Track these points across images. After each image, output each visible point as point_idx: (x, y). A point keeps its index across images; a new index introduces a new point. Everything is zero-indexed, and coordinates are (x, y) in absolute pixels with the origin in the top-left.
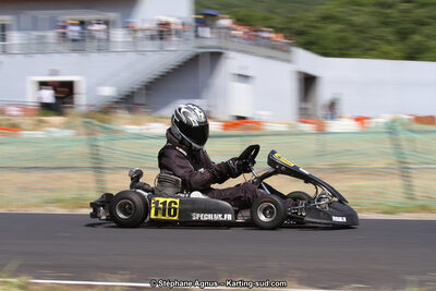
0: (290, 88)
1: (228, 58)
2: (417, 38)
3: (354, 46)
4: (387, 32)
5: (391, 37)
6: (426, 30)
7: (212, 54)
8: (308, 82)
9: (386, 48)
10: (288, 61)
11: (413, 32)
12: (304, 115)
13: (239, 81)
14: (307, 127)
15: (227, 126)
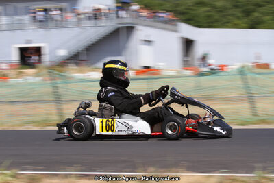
0: (177, 48)
1: (138, 30)
2: (256, 14)
3: (217, 21)
4: (237, 12)
5: (240, 15)
6: (262, 10)
7: (128, 27)
8: (188, 44)
9: (237, 21)
10: (176, 31)
11: (254, 11)
12: (186, 64)
13: (145, 44)
14: (188, 72)
15: (138, 73)
